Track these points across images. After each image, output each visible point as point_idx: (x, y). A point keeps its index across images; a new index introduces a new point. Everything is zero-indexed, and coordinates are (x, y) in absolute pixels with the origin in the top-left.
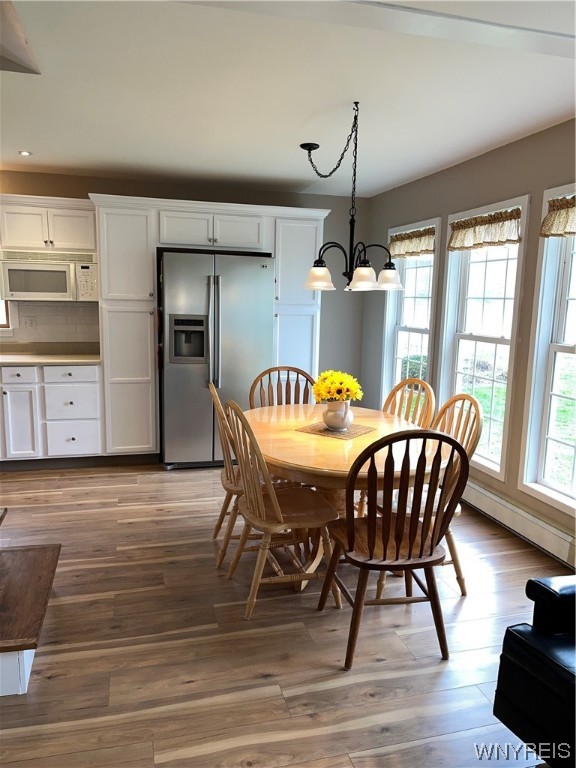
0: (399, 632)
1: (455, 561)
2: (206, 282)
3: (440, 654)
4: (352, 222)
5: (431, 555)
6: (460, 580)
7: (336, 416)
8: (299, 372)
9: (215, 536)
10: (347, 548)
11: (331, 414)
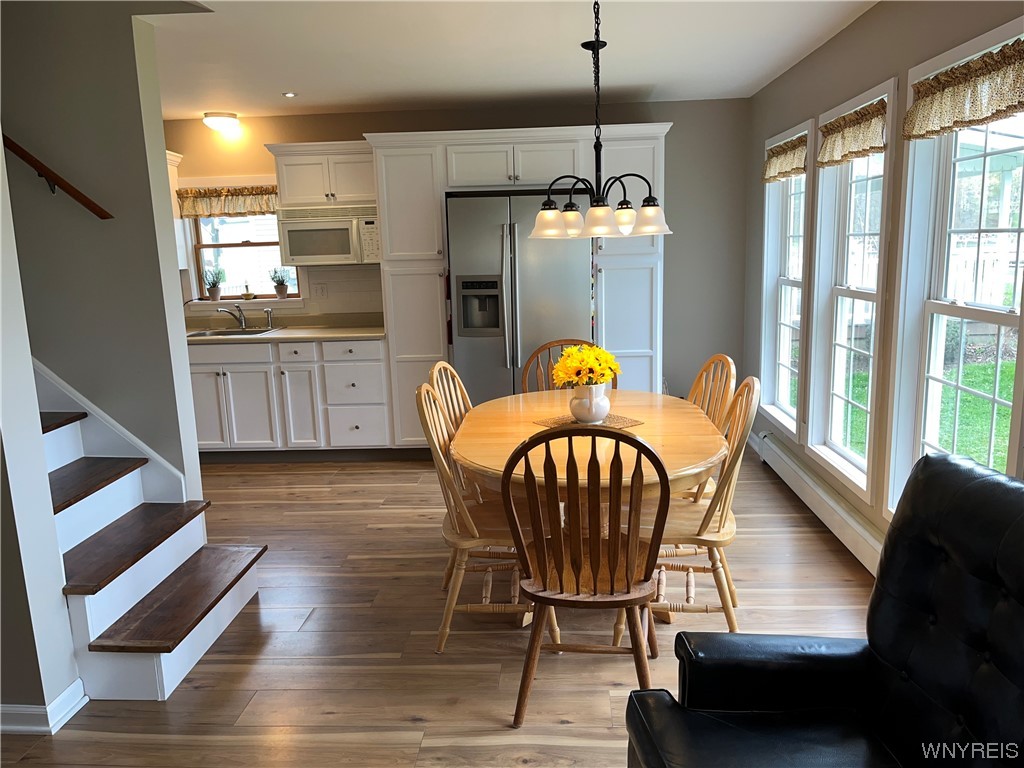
0: (614, 692)
2: (499, 232)
11: (576, 402)
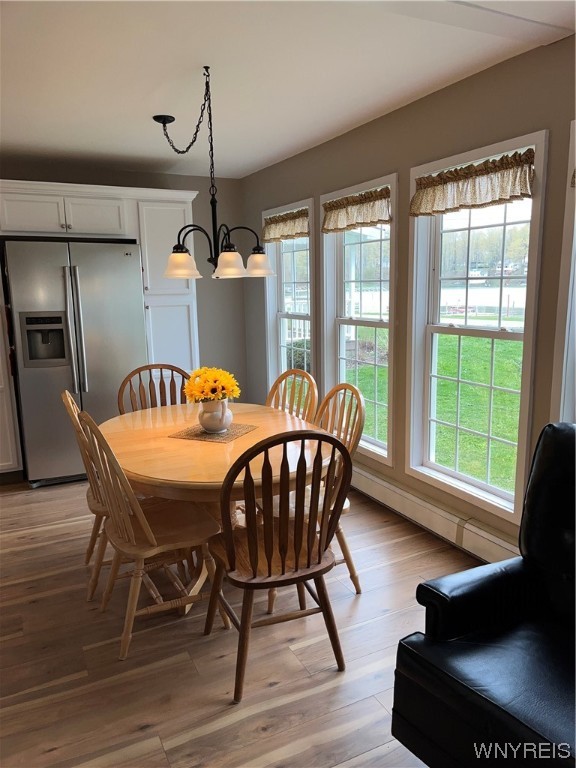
0: (293, 647)
1: (347, 559)
2: (60, 273)
3: (335, 665)
4: (213, 203)
5: (319, 563)
6: (353, 578)
7: (212, 418)
8: (173, 368)
9: (88, 561)
10: (228, 567)
11: (207, 415)
